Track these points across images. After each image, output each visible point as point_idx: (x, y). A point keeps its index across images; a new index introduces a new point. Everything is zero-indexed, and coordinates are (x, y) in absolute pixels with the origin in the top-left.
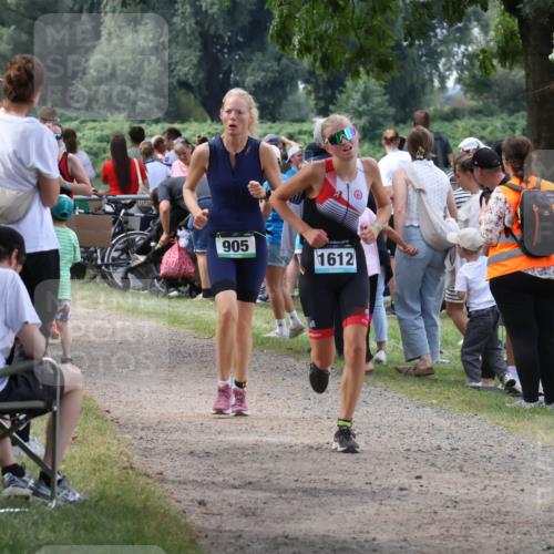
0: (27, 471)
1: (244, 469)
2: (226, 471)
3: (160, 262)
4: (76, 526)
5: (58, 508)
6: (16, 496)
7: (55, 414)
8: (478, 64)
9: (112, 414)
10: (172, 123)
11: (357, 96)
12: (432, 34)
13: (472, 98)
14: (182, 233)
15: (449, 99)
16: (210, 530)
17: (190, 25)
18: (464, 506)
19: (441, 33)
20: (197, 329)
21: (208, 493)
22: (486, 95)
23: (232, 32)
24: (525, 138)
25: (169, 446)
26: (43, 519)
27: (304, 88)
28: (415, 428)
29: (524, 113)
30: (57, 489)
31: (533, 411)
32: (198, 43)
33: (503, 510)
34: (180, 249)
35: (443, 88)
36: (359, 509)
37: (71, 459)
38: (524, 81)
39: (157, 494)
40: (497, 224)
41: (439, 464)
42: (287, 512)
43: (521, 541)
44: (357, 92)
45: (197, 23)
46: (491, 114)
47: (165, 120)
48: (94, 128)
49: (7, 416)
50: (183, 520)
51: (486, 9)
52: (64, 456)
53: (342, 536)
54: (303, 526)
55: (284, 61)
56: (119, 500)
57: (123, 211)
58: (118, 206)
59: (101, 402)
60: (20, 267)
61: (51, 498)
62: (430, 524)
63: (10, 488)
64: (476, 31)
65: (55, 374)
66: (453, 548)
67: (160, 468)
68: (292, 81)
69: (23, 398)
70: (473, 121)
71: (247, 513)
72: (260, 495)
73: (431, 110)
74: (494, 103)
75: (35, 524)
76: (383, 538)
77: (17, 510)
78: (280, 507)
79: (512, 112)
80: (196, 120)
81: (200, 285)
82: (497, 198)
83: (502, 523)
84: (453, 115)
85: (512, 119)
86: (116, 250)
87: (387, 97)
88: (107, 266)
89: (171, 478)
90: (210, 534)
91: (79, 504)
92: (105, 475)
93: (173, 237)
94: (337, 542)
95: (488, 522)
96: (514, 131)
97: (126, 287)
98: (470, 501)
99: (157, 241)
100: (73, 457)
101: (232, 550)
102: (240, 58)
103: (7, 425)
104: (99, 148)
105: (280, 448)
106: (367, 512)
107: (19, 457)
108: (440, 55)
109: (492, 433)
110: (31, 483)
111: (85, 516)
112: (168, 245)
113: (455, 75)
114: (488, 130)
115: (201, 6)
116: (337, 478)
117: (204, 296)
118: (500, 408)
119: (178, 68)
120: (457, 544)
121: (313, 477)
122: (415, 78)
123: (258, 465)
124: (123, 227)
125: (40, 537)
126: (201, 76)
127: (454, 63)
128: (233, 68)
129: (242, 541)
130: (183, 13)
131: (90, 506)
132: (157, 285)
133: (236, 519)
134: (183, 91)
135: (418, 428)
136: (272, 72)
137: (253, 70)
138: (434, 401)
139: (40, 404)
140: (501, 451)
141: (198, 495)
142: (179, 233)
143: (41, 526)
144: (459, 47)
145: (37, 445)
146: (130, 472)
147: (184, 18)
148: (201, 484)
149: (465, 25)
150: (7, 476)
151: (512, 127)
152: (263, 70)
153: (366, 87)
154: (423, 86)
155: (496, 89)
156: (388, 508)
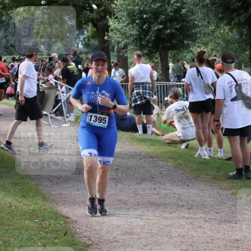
8: (87, 40)
13: (85, 49)
15: (80, 49)
22: (89, 48)
35: (78, 46)
47: (7, 55)
51: (88, 26)
64: (86, 32)
74: (91, 50)
113: (81, 43)
127: (80, 40)
134: (12, 47)
144: (82, 36)
149: (83, 31)
155: (91, 46)
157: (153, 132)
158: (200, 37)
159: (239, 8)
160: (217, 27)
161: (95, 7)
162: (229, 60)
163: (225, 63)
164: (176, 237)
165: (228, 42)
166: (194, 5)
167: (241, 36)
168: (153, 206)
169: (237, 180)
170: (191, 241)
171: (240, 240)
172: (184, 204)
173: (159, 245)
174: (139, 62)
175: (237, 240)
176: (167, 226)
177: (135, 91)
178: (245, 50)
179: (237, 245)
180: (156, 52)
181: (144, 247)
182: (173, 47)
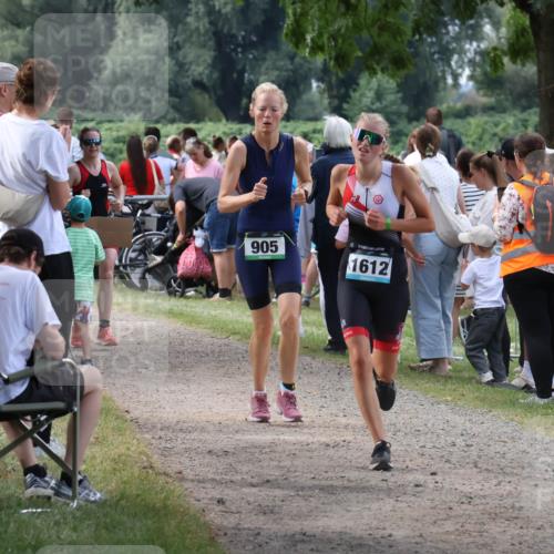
0: (48, 472)
1: (262, 467)
2: (245, 469)
3: (177, 262)
4: (97, 525)
5: (79, 508)
6: (38, 497)
7: (75, 414)
9: (132, 415)
10: (188, 122)
11: (371, 94)
12: (444, 31)
13: (485, 95)
14: (198, 233)
15: (462, 96)
16: (230, 529)
17: (204, 24)
18: (478, 501)
19: (453, 29)
20: (214, 328)
21: (227, 491)
22: (498, 91)
23: (245, 31)
24: (537, 135)
25: (188, 446)
26: (65, 519)
27: (318, 87)
28: (429, 425)
29: (536, 110)
30: (78, 489)
31: (546, 407)
32: (211, 43)
33: (517, 505)
34: (197, 249)
35: (456, 85)
36: (375, 506)
37: (92, 459)
38: (536, 77)
39: (177, 493)
40: (510, 221)
41: (454, 460)
42: (304, 510)
43: (534, 536)
44: (370, 90)
45: (211, 23)
46: (504, 111)
47: (180, 121)
48: (110, 129)
49: (29, 418)
50: (202, 519)
51: (502, 5)
52: (85, 457)
53: (359, 533)
54: (320, 523)
55: (297, 60)
56: (139, 499)
57: (140, 212)
58: (135, 206)
59: (121, 403)
60: (39, 269)
61: (73, 498)
62: (445, 520)
63: (32, 489)
64: (488, 29)
65: (75, 375)
66: (468, 544)
67: (179, 468)
68: (306, 80)
69: (44, 399)
70: (486, 118)
71: (265, 511)
72: (278, 492)
73: (444, 108)
74: (507, 100)
75: (57, 523)
76: (399, 534)
77: (39, 510)
78: (298, 504)
79: (524, 109)
80: (211, 120)
81: (217, 284)
82: (511, 195)
83: (516, 518)
84: (466, 112)
85: (524, 116)
86: (134, 251)
87: (400, 95)
88: (125, 267)
89: (190, 477)
90: (229, 532)
91: (101, 504)
92: (125, 475)
93: (190, 237)
94: (354, 538)
95: (502, 517)
96: (526, 127)
97: (144, 287)
98: (484, 497)
99: (173, 242)
100: (94, 458)
101: (251, 547)
102: (254, 57)
103: (29, 426)
104: (115, 149)
105: (296, 446)
106: (384, 509)
107: (40, 457)
108: (452, 52)
109: (505, 429)
110: (53, 483)
111: (105, 515)
112: (185, 246)
113: (467, 72)
114: (501, 127)
115: (214, 6)
116: (353, 475)
117: (221, 296)
118: (514, 403)
119: (193, 67)
120: (471, 539)
121: (330, 474)
122: (428, 75)
123: (275, 463)
124: (140, 228)
125: (62, 537)
126: (216, 75)
127: (466, 60)
128: (247, 68)
129: (260, 538)
130: (197, 13)
131: (110, 506)
132: (174, 285)
133: (254, 517)
134: (198, 91)
135: (433, 425)
136: (287, 70)
137: (267, 69)
138: (449, 398)
139: (60, 405)
140: (514, 446)
141: (216, 494)
142: (195, 233)
143: (63, 526)
144: (471, 44)
145: (58, 446)
146: (150, 471)
147: (198, 18)
148: (220, 483)
149: (477, 22)
150: (29, 477)
151: (525, 123)
152: (277, 69)
153: (379, 85)
154: (436, 83)
155: (508, 85)
156: (405, 505)
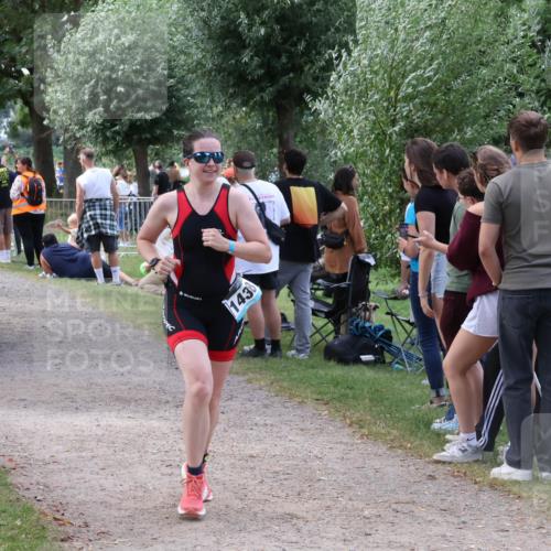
157: (122, 280)
158: (199, 125)
159: (260, 79)
160: (227, 108)
161: (26, 72)
162: (247, 164)
163: (239, 170)
164: (154, 454)
165: (244, 133)
166: (189, 71)
167: (265, 123)
168: (117, 403)
169: (256, 359)
170: (178, 459)
171: (258, 456)
172: (170, 399)
173: (126, 467)
174: (90, 166)
175: (252, 456)
176: (140, 436)
177: (88, 214)
178: (272, 147)
179: (252, 465)
180: (127, 147)
181: (101, 472)
182: (155, 140)
